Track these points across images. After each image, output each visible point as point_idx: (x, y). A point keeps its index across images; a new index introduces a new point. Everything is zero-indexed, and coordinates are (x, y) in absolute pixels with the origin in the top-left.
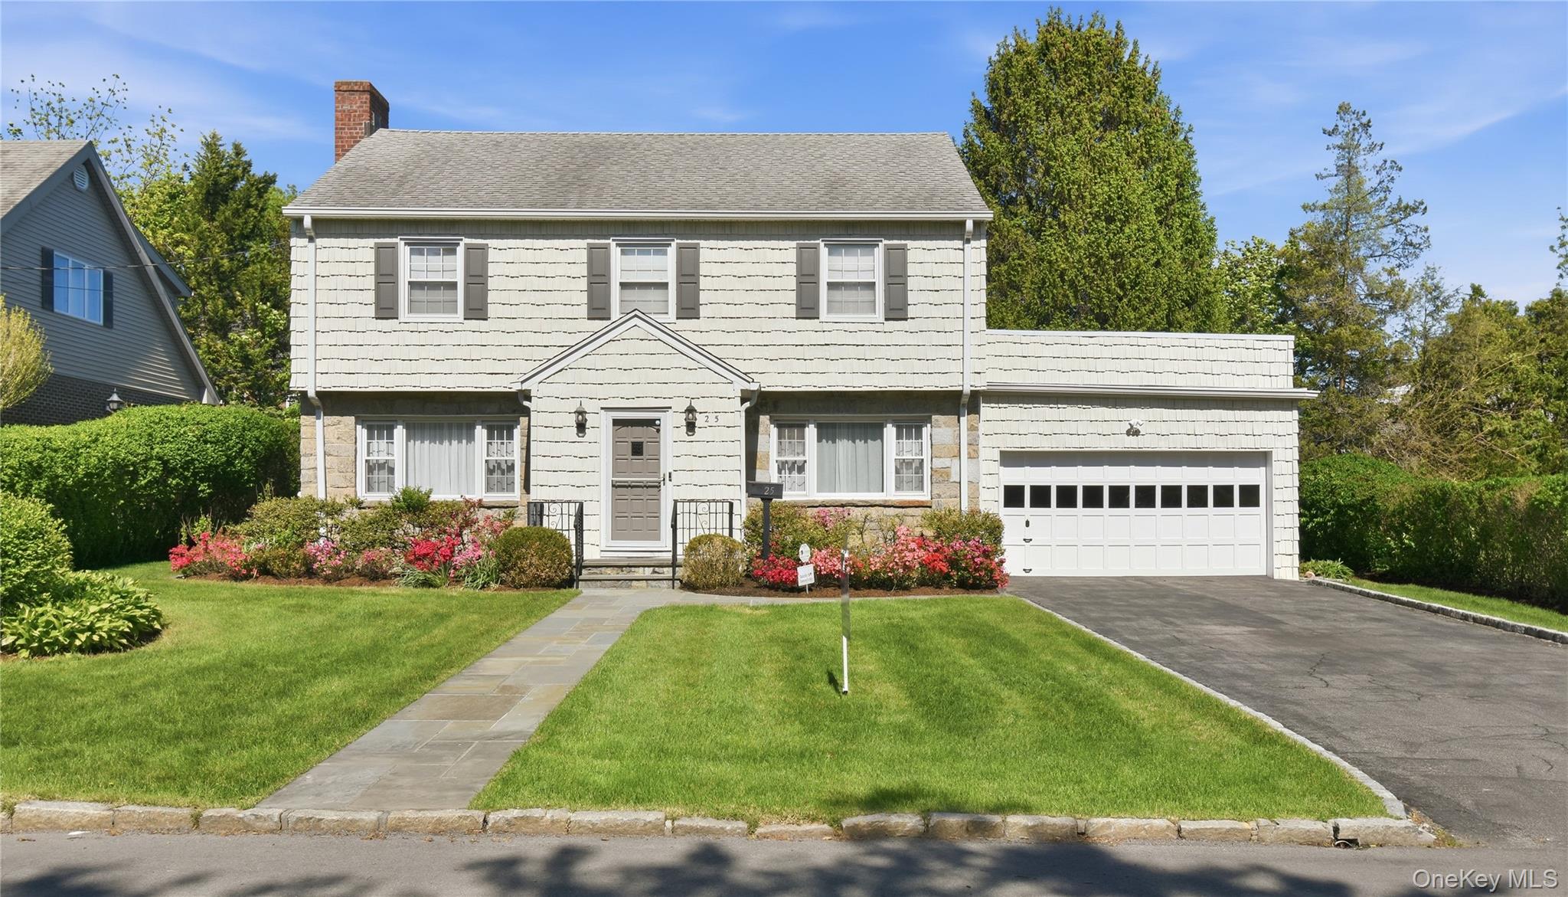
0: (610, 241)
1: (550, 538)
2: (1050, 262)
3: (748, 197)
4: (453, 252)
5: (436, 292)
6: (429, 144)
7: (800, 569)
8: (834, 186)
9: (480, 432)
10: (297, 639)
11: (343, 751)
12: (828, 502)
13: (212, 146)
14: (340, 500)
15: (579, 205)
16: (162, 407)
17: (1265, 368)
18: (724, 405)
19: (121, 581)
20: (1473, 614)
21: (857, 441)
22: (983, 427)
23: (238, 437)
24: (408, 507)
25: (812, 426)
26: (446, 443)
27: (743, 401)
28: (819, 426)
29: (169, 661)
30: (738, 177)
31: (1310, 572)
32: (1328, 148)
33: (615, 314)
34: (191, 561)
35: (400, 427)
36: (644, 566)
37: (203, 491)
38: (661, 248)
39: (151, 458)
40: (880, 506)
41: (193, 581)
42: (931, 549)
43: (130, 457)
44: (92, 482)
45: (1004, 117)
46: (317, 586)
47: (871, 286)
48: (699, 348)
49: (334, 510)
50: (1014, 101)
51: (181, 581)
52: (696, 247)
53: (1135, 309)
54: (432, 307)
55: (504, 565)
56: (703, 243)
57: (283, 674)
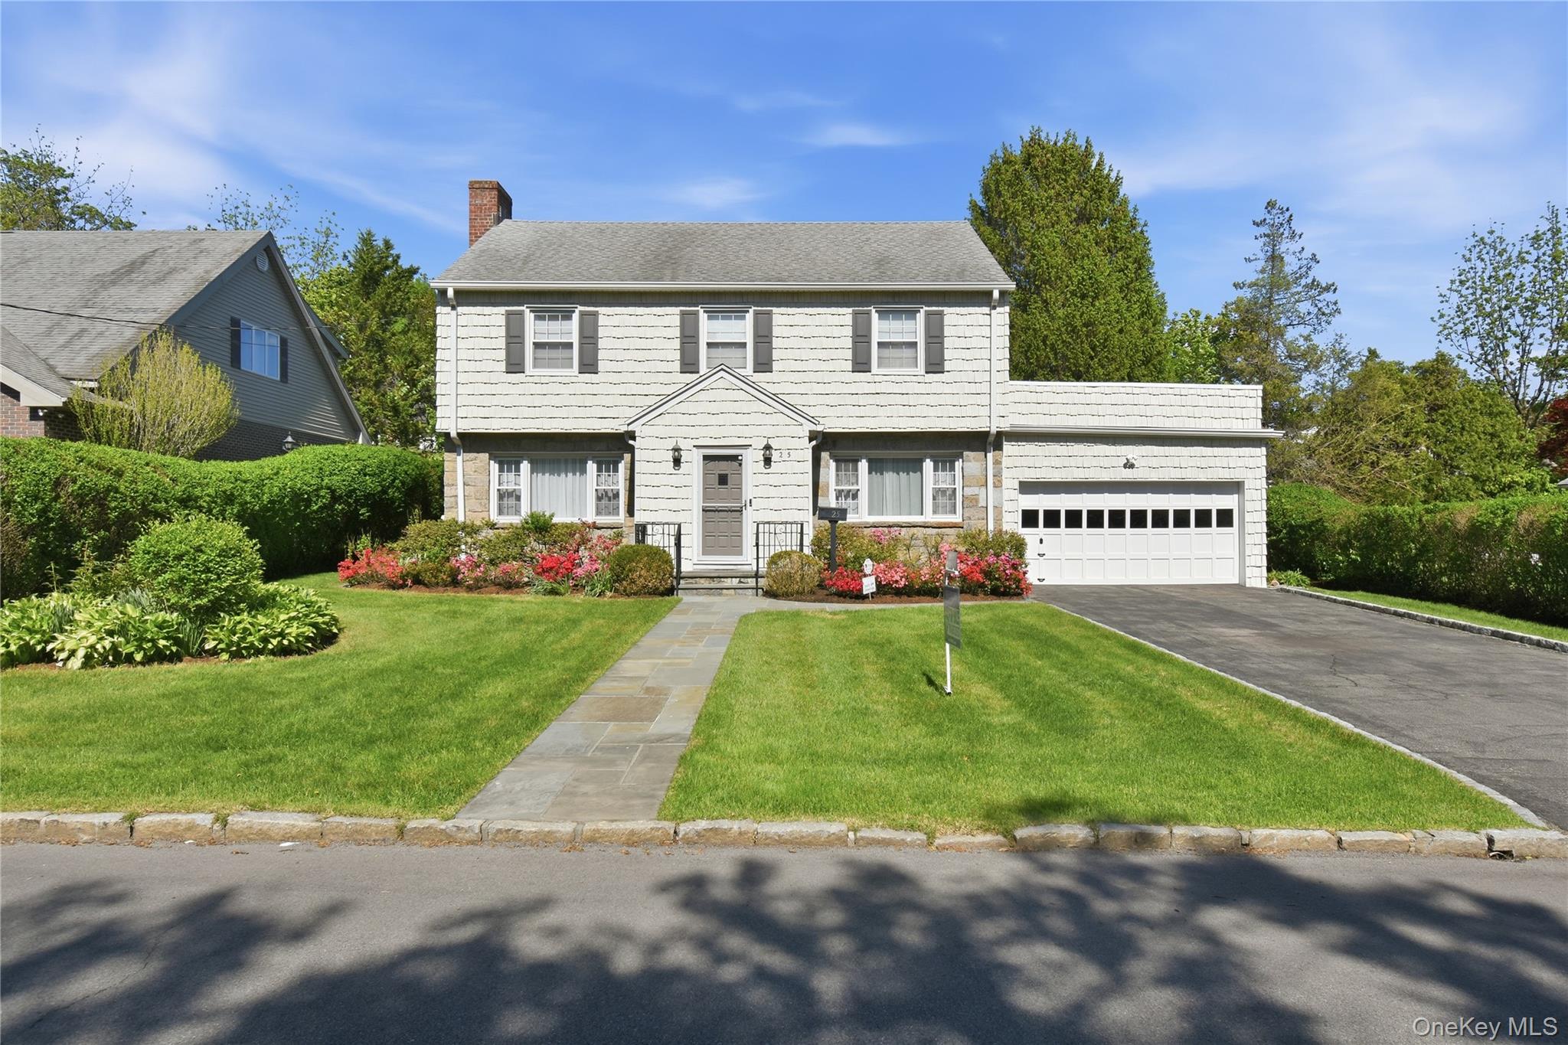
0: (699, 308)
1: (656, 554)
2: (1034, 330)
3: (811, 272)
4: (569, 318)
5: (556, 351)
6: (547, 232)
7: (864, 580)
8: (881, 263)
9: (591, 466)
10: (456, 642)
11: (523, 755)
12: (877, 523)
13: (367, 240)
14: (478, 523)
15: (673, 279)
16: (329, 446)
17: (1239, 413)
18: (795, 443)
19: (305, 591)
20: (1439, 618)
21: (901, 473)
22: (1005, 462)
23: (390, 471)
24: (536, 528)
25: (864, 461)
26: (563, 475)
27: (811, 440)
28: (870, 461)
29: (351, 664)
30: (800, 256)
31: (1275, 581)
32: (1256, 238)
33: (703, 369)
34: (356, 573)
35: (525, 462)
36: (732, 577)
37: (363, 514)
38: (741, 314)
39: (322, 488)
40: (920, 526)
41: (358, 590)
42: (969, 563)
43: (305, 487)
44: (274, 507)
45: (996, 215)
46: (461, 594)
47: (914, 345)
48: (774, 397)
49: (472, 530)
50: (1003, 201)
51: (348, 589)
52: (770, 313)
53: (1103, 367)
54: (551, 364)
55: (618, 576)
56: (775, 310)
57: (451, 676)
